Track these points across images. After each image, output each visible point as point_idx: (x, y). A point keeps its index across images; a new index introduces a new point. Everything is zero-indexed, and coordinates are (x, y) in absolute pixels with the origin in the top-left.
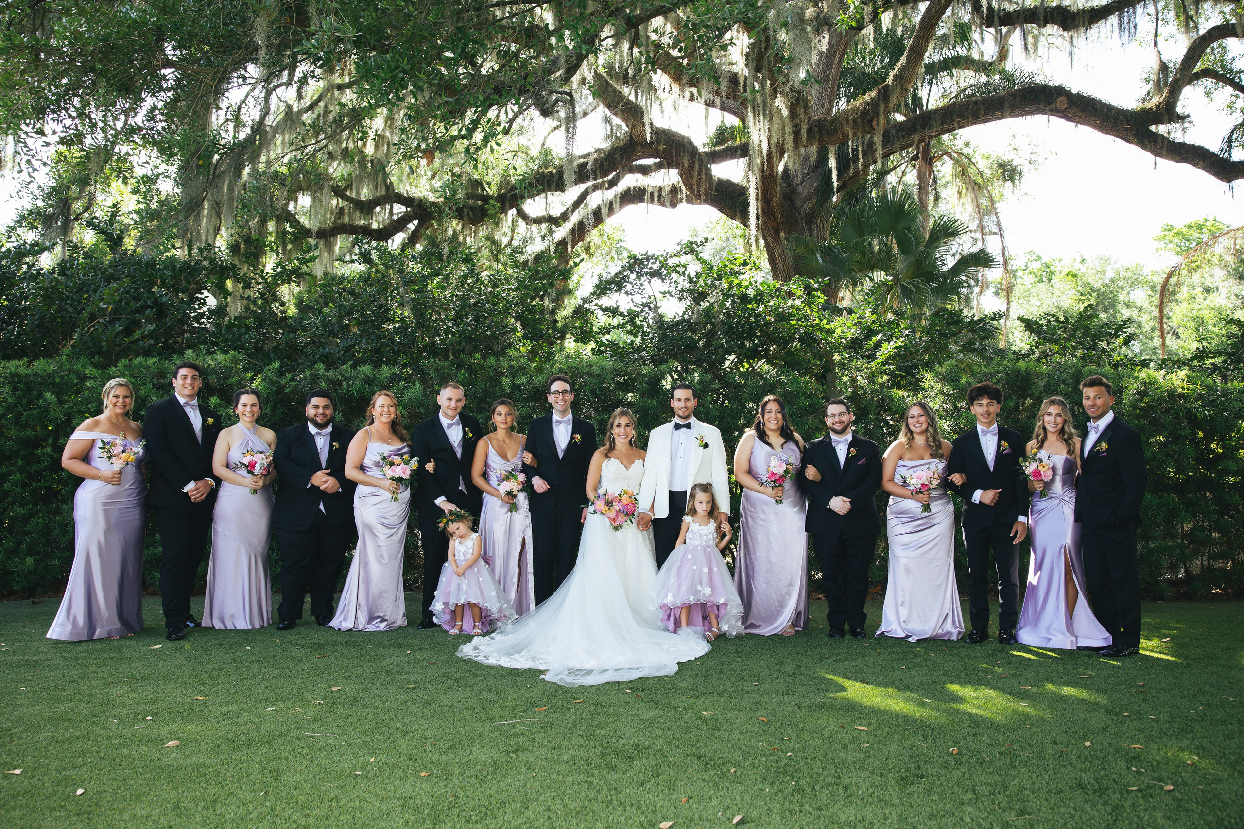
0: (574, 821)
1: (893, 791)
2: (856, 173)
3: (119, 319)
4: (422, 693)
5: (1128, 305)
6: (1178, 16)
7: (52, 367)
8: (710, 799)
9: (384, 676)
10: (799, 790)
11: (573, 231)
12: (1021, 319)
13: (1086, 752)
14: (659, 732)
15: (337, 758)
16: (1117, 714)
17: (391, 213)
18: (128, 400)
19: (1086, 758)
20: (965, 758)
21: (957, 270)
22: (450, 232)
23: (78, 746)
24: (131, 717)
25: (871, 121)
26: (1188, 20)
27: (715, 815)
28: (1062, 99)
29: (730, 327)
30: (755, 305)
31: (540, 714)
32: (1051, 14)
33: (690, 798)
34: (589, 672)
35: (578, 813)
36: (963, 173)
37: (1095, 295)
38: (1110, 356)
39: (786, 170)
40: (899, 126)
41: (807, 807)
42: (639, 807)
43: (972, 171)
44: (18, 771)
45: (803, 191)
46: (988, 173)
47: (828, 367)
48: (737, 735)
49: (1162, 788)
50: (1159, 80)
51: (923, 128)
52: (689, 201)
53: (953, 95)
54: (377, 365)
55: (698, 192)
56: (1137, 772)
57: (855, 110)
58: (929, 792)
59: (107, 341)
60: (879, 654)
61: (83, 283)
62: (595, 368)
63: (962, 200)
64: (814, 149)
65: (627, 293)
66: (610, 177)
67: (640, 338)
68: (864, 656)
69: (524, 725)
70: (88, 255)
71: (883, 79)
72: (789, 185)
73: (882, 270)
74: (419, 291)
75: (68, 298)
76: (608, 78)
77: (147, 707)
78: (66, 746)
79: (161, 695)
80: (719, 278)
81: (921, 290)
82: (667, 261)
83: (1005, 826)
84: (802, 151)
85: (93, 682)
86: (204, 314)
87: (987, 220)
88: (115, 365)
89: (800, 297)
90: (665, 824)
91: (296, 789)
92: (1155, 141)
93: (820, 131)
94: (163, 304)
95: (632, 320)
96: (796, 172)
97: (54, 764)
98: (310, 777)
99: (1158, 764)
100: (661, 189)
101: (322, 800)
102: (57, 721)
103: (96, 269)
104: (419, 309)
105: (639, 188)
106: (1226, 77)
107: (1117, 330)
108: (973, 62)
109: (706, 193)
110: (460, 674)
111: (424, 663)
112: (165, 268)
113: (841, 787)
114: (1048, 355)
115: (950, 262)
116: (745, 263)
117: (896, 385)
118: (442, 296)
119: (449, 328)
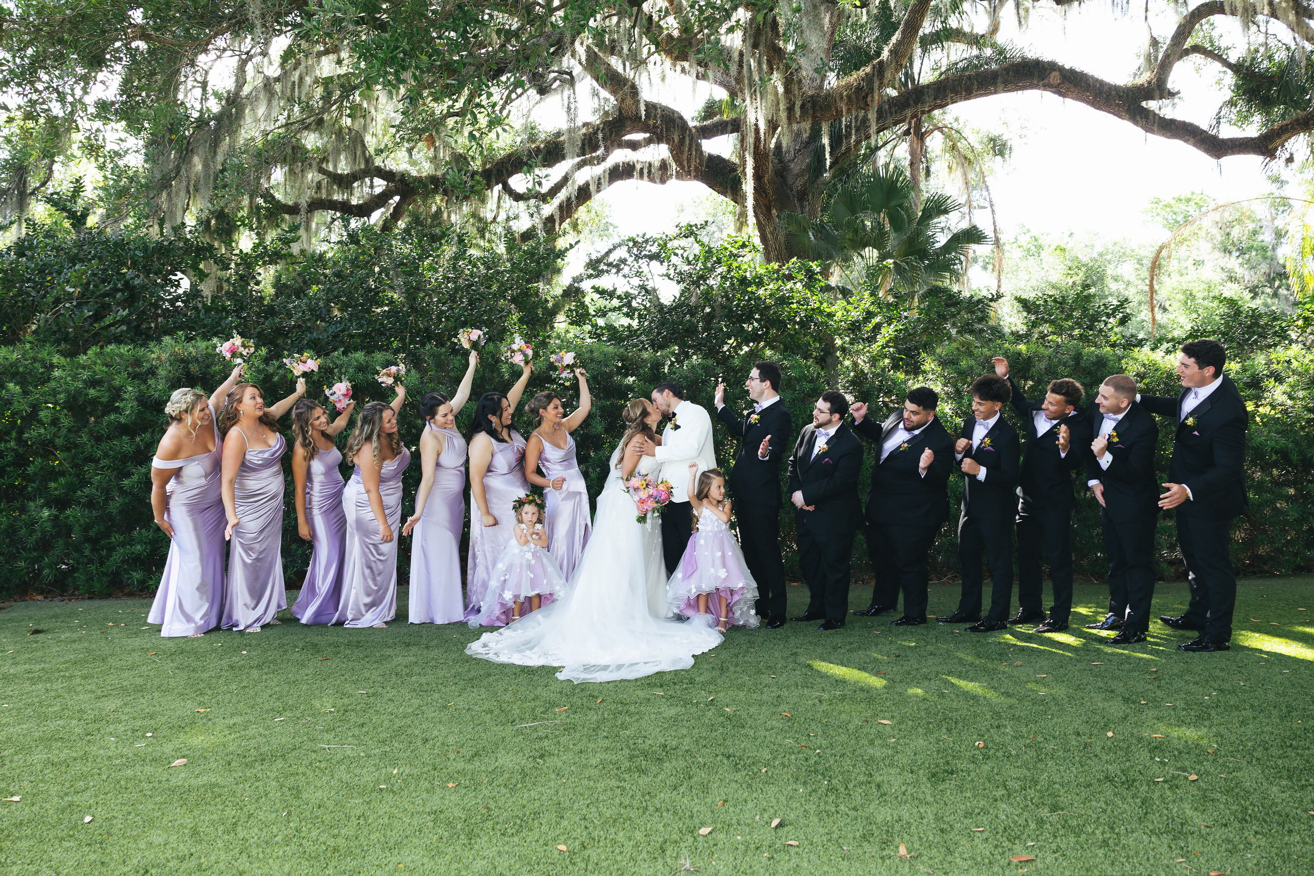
0: (613, 830)
1: (926, 789)
2: (848, 149)
3: (87, 303)
4: (436, 696)
5: (1116, 279)
7: (15, 356)
8: (746, 801)
9: (394, 678)
10: (832, 789)
11: (561, 207)
12: (1019, 300)
13: (1109, 743)
14: (684, 731)
15: (357, 771)
16: (1134, 702)
17: (372, 187)
19: (1110, 749)
20: (992, 751)
21: (948, 248)
22: (434, 209)
23: (78, 767)
24: (129, 733)
25: (865, 97)
27: (753, 819)
28: (1055, 74)
29: (731, 310)
30: (754, 288)
31: (560, 714)
33: (726, 801)
34: (605, 668)
35: (615, 821)
36: (954, 147)
37: (1084, 269)
38: (1106, 336)
39: (778, 146)
40: (892, 101)
41: (842, 807)
42: (675, 813)
43: (962, 144)
44: (16, 798)
45: (795, 167)
46: (978, 147)
47: (829, 349)
48: (762, 733)
49: (1186, 778)
50: (1149, 55)
51: (916, 103)
52: (679, 176)
53: (943, 69)
54: (369, 352)
55: (689, 167)
56: (1161, 762)
57: (848, 86)
58: (961, 788)
59: (74, 328)
60: (891, 642)
61: (44, 265)
62: (595, 354)
63: (952, 175)
64: (806, 126)
65: (624, 276)
66: (599, 152)
67: (637, 320)
68: (877, 645)
69: (546, 728)
70: (49, 234)
71: (878, 54)
72: (781, 161)
73: (874, 247)
74: (410, 274)
75: (29, 280)
76: (596, 50)
77: (145, 723)
78: (63, 769)
79: (157, 709)
80: (719, 261)
81: (913, 268)
82: (666, 244)
83: (1040, 822)
84: (795, 127)
85: (81, 697)
86: (179, 296)
87: (975, 195)
88: (85, 353)
89: (801, 281)
90: (704, 831)
91: (320, 807)
92: (1147, 117)
93: (813, 107)
94: (134, 287)
95: (629, 303)
96: (788, 147)
97: (53, 790)
98: (333, 793)
99: (1180, 753)
100: (650, 165)
101: (348, 818)
102: (48, 741)
103: (58, 249)
104: (411, 293)
105: (628, 164)
106: (1214, 54)
107: (1115, 310)
108: (965, 34)
109: (696, 169)
110: (472, 673)
111: (433, 663)
112: (136, 249)
113: (873, 785)
114: (1046, 335)
115: (942, 239)
116: (744, 246)
117: (895, 367)
118: (434, 278)
119: (442, 312)
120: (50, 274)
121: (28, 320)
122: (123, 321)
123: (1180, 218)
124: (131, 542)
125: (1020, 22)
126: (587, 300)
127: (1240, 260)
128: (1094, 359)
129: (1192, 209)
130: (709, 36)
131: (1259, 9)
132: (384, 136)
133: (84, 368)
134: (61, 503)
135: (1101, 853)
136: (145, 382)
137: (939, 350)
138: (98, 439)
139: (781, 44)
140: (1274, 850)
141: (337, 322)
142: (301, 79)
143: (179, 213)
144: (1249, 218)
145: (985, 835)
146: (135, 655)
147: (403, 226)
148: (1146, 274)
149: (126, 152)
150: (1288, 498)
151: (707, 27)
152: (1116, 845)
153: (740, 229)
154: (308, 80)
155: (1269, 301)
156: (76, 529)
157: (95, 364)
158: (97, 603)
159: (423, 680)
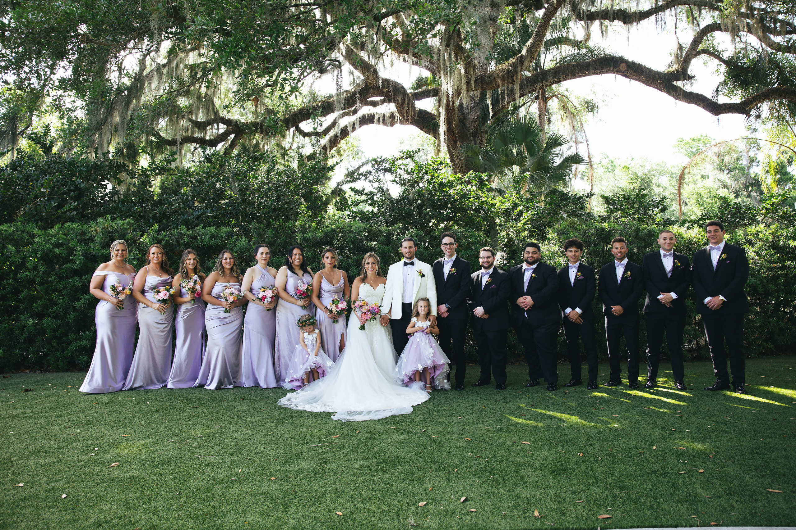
0: (368, 504)
1: (550, 479)
2: (503, 107)
3: (53, 198)
4: (262, 428)
5: (658, 186)
6: (688, 17)
7: (12, 229)
8: (445, 487)
9: (236, 418)
10: (495, 480)
11: (330, 140)
12: (603, 197)
13: (654, 452)
14: (408, 449)
15: (218, 470)
16: (668, 430)
17: (218, 129)
18: (124, 252)
19: (654, 456)
20: (587, 458)
21: (561, 166)
22: (255, 142)
23: (56, 467)
24: (85, 448)
25: (513, 76)
26: (693, 20)
27: (450, 497)
28: (623, 65)
29: (433, 202)
30: (448, 189)
31: (335, 439)
32: (617, 14)
33: (434, 487)
34: (361, 413)
35: (369, 499)
36: (564, 107)
37: (639, 180)
38: (653, 218)
39: (461, 105)
40: (528, 78)
41: (501, 490)
42: (405, 494)
43: (569, 105)
44: (21, 485)
45: (471, 117)
46: (578, 106)
47: (492, 225)
48: (454, 449)
49: (697, 471)
50: (677, 54)
51: (542, 80)
52: (401, 122)
53: (558, 61)
54: (218, 226)
55: (408, 117)
56: (683, 463)
57: (502, 70)
58: (569, 479)
59: (46, 213)
60: (529, 398)
61: (28, 176)
62: (353, 228)
63: (564, 123)
64: (478, 93)
65: (370, 181)
66: (353, 108)
67: (377, 208)
68: (520, 399)
69: (327, 447)
70: (31, 158)
71: (520, 51)
72: (462, 114)
73: (518, 165)
74: (242, 180)
75: (19, 185)
76: (352, 47)
77: (93, 442)
78: (48, 468)
79: (100, 434)
80: (426, 173)
81: (541, 178)
82: (394, 162)
83: (615, 497)
84: (471, 93)
85: (56, 427)
86: (107, 194)
87: (578, 134)
88: (53, 228)
89: (475, 185)
90: (422, 504)
91: (197, 490)
92: (676, 91)
93: (482, 82)
94: (81, 188)
95: (373, 197)
96: (467, 105)
97: (43, 479)
98: (205, 482)
99: (694, 457)
100: (384, 115)
101: (214, 496)
102: (38, 452)
103: (36, 166)
104: (243, 192)
105: (371, 115)
106: (715, 54)
107: (658, 203)
108: (570, 40)
109: (412, 118)
110: (282, 416)
111: (259, 410)
112: (81, 166)
113: (519, 478)
114: (619, 218)
115: (558, 161)
116: (441, 163)
117: (531, 236)
118: (255, 183)
119: (261, 203)
120: (32, 181)
121: (18, 208)
122: (75, 209)
123: (694, 150)
124: (80, 339)
125: (603, 34)
126: (347, 196)
127: (729, 175)
128: (646, 232)
129: (701, 145)
130: (422, 40)
131: (741, 28)
132: (225, 98)
133: (52, 236)
134: (40, 316)
135: (649, 513)
136: (88, 245)
137: (557, 226)
138: (61, 278)
139: (463, 45)
140: (748, 511)
141: (199, 209)
142: (177, 65)
143: (105, 145)
144: (734, 150)
145: (583, 504)
146: (85, 404)
147: (236, 152)
148: (675, 183)
149: (76, 109)
150: (756, 313)
151: (420, 34)
152: (658, 508)
153: (438, 154)
154: (182, 66)
155: (745, 199)
156: (48, 331)
157: (59, 234)
158: (61, 374)
159: (253, 420)
